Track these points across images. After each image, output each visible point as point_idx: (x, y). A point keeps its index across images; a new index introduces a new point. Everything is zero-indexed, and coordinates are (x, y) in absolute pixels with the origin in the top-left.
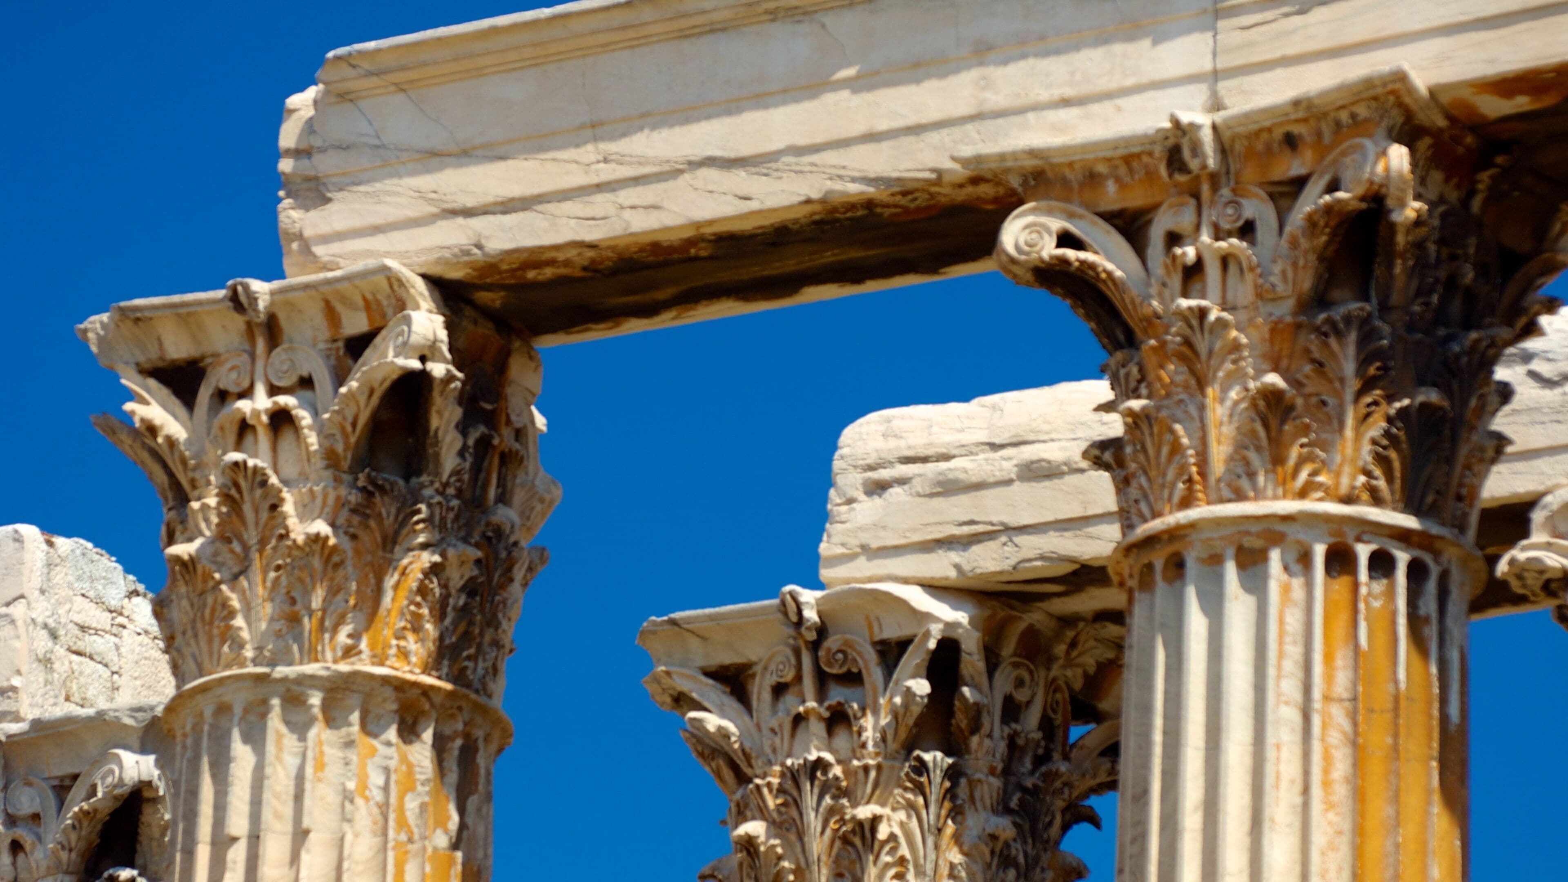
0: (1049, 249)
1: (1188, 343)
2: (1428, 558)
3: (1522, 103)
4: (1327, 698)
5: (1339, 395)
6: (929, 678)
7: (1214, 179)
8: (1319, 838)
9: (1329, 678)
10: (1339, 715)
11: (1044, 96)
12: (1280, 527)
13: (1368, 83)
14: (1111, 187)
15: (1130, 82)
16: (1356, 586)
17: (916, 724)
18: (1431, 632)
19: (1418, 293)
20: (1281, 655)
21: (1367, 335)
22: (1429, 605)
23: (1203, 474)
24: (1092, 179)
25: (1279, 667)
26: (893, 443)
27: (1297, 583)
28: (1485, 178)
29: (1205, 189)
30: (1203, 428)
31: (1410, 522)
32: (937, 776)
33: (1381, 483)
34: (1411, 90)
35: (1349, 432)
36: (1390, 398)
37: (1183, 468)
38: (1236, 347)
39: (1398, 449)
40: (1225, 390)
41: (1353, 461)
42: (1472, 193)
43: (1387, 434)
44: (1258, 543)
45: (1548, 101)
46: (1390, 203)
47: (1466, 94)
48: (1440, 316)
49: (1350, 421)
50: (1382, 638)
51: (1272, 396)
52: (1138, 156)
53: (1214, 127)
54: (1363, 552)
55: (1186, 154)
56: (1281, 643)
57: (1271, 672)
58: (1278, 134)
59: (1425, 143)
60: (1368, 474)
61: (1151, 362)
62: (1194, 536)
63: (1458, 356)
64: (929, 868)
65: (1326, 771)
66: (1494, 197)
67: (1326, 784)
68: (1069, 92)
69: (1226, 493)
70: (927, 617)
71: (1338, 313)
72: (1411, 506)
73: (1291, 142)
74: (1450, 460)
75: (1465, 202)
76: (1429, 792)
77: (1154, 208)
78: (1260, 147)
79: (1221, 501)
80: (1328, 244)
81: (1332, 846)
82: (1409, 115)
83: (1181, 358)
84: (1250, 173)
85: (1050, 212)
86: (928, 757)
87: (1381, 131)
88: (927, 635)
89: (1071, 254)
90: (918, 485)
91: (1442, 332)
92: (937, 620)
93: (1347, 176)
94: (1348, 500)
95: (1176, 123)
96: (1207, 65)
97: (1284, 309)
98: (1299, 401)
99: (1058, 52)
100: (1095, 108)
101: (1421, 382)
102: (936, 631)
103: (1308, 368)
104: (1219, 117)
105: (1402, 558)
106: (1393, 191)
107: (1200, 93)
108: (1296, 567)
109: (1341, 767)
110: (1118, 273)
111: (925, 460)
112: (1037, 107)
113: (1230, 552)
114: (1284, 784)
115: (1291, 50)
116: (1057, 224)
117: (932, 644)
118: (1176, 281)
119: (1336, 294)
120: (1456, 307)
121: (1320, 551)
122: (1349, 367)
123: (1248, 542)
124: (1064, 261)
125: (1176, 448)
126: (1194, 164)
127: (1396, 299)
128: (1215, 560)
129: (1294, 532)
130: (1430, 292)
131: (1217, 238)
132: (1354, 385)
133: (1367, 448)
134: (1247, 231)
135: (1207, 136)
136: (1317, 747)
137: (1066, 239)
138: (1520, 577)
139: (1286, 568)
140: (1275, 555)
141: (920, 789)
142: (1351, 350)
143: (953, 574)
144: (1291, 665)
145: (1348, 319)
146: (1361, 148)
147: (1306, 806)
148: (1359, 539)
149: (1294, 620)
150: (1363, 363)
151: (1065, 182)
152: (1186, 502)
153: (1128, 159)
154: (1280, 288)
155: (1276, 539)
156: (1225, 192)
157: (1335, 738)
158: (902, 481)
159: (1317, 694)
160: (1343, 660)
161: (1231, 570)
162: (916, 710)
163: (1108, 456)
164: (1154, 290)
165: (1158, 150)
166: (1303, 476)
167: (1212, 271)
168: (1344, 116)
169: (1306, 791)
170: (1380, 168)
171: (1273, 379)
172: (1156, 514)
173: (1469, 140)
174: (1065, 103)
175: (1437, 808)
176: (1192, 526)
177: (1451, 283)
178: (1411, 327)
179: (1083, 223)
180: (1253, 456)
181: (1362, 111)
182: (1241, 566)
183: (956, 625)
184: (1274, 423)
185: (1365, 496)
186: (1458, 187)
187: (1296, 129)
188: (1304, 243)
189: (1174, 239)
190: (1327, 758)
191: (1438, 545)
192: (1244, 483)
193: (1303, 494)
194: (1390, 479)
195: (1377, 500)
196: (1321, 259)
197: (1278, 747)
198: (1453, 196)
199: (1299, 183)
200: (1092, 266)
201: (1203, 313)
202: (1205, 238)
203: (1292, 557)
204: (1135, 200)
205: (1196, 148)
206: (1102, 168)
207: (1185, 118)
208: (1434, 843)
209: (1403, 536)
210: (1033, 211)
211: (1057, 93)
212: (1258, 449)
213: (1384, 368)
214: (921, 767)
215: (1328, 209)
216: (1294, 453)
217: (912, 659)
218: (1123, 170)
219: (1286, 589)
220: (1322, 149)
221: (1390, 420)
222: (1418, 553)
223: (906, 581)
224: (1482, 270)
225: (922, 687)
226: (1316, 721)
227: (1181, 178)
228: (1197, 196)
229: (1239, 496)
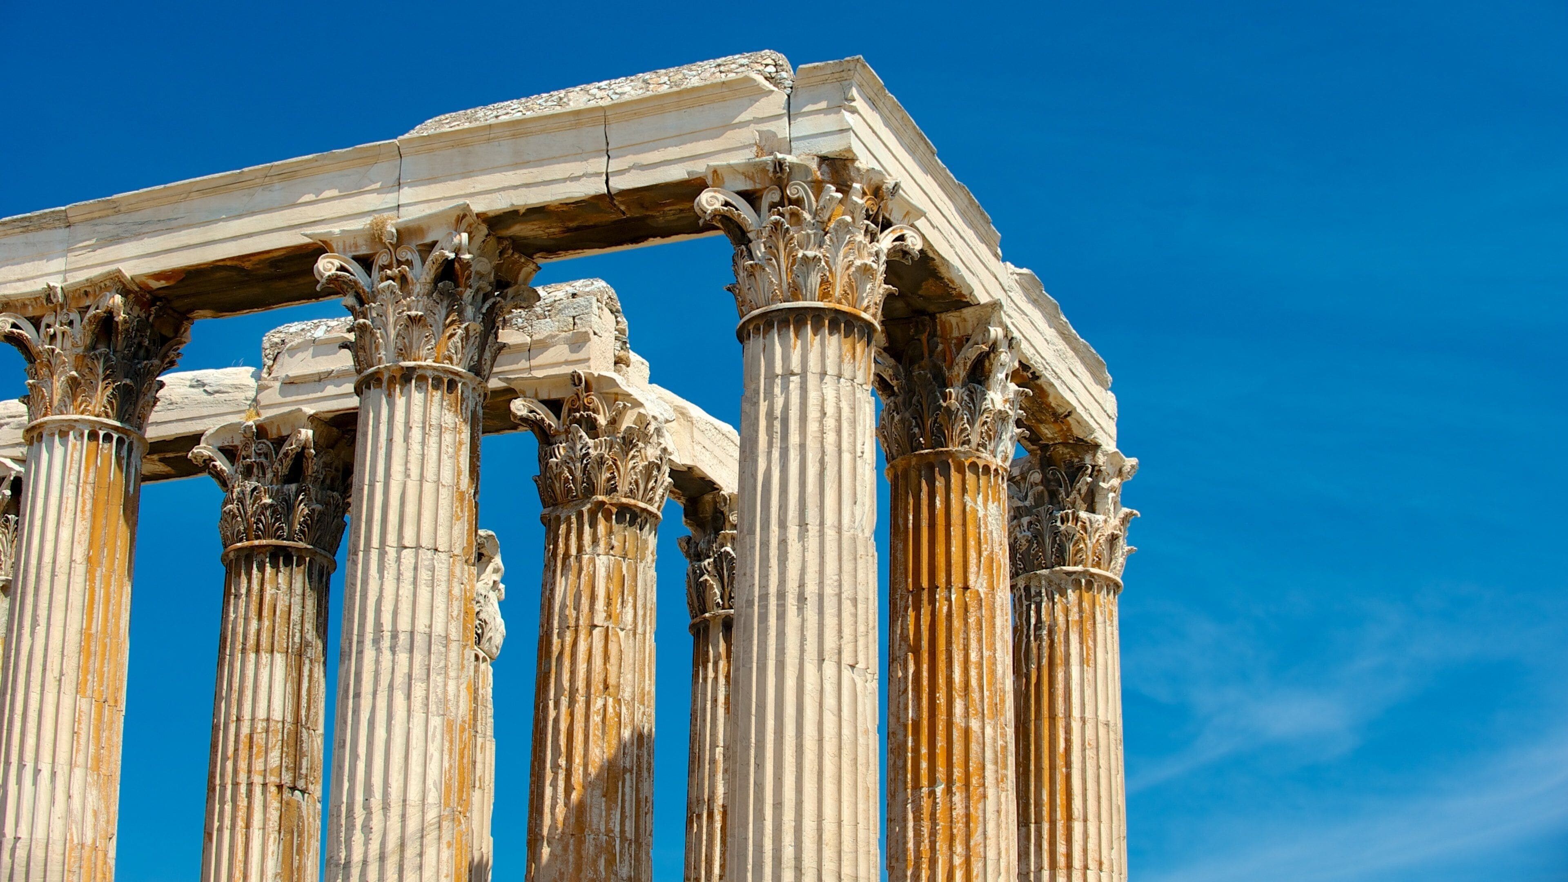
0: (8, 328)
1: (49, 361)
2: (125, 437)
3: (163, 283)
4: (85, 482)
5: (97, 380)
6: (11, 490)
7: (62, 306)
8: (79, 529)
9: (87, 476)
10: (89, 488)
11: (13, 278)
12: (74, 424)
13: (109, 273)
14: (30, 308)
15: (39, 273)
16: (98, 444)
17: (7, 505)
18: (124, 462)
19: (126, 347)
20: (71, 468)
21: (107, 360)
22: (124, 453)
23: (51, 406)
24: (25, 305)
25: (70, 471)
26: (6, 411)
27: (79, 443)
28: (153, 309)
29: (58, 309)
30: (52, 390)
31: (118, 424)
32: (12, 523)
33: (109, 410)
34: (124, 276)
35: (99, 392)
36: (114, 382)
37: (45, 403)
38: (64, 362)
39: (115, 399)
40: (60, 377)
41: (100, 403)
42: (150, 315)
43: (112, 393)
44: (66, 429)
45: (171, 283)
46: (114, 314)
47: (144, 279)
48: (135, 355)
49: (100, 388)
50: (106, 463)
51: (73, 379)
52: (39, 298)
53: (62, 288)
54: (101, 433)
55: (52, 297)
56: (71, 463)
57: (67, 473)
58: (82, 291)
59: (132, 296)
60: (105, 407)
61: (38, 368)
62: (47, 426)
63: (140, 369)
64: (8, 554)
65: (83, 507)
66: (157, 317)
67: (83, 512)
68: (20, 277)
69: (57, 412)
70: (12, 469)
71: (97, 352)
72: (119, 418)
73: (86, 293)
74: (136, 404)
75: (147, 318)
76: (119, 516)
77: (43, 316)
78: (77, 295)
79: (56, 414)
80: (96, 328)
81: (83, 532)
82: (124, 285)
83: (47, 366)
84: (73, 304)
85: (10, 317)
86: (10, 517)
87: (114, 290)
88: (10, 475)
89: (15, 330)
90: (12, 425)
91: (136, 361)
92: (14, 470)
93: (101, 305)
94: (98, 416)
95: (49, 286)
96: (63, 269)
97: (80, 350)
98: (83, 381)
99: (18, 264)
100: (28, 282)
101: (126, 377)
102: (13, 474)
103: (87, 370)
104: (63, 285)
105: (115, 436)
106: (115, 310)
107: (60, 277)
108: (79, 438)
109: (89, 506)
110: (29, 337)
111: (15, 417)
112: (10, 282)
113: (57, 432)
114: (69, 511)
115: (90, 263)
116: (11, 320)
117: (12, 478)
118: (48, 340)
119: (99, 346)
120: (142, 353)
121: (86, 432)
122: (101, 371)
123: (63, 429)
124: (12, 333)
125: (43, 397)
126: (54, 300)
127: (118, 348)
128: (53, 435)
129: (79, 426)
130: (131, 347)
131: (61, 326)
132: (101, 377)
133: (105, 398)
134: (71, 323)
135: (59, 291)
136: (80, 498)
137: (14, 326)
138: (195, 458)
139: (75, 438)
140: (71, 433)
141: (7, 527)
142: (101, 365)
143: (20, 455)
144: (74, 471)
145: (101, 354)
146: (106, 295)
147: (75, 518)
148: (100, 429)
149: (76, 456)
150: (105, 370)
151: (16, 306)
152: (45, 415)
153: (36, 299)
154: (79, 343)
155: (72, 428)
156: (65, 310)
157: (87, 496)
158: (7, 424)
159: (81, 481)
160: (92, 469)
161: (57, 437)
162: (6, 501)
163: (26, 401)
164: (40, 343)
165: (43, 295)
166: (83, 407)
167: (59, 337)
168: (102, 285)
169: (75, 514)
170: (111, 302)
171: (74, 373)
172: (36, 419)
173: (148, 296)
174: (19, 280)
175: (122, 521)
176: (45, 423)
177: (140, 345)
178: (123, 358)
179: (20, 321)
180: (66, 399)
181: (108, 283)
182: (60, 437)
183: (21, 472)
184: (74, 389)
185: (104, 414)
186: (145, 312)
187: (88, 289)
188: (87, 328)
189: (48, 326)
190: (84, 502)
191: (129, 432)
192: (63, 408)
193: (82, 413)
194: (112, 409)
195: (108, 416)
196: (93, 333)
197: (67, 498)
198: (143, 316)
199: (88, 307)
200: (21, 335)
201: (53, 350)
202: (57, 326)
203: (77, 434)
204: (37, 313)
205: (55, 295)
206: (27, 302)
207: (52, 284)
208: (119, 534)
209: (116, 429)
210: (4, 316)
211: (16, 277)
212: (69, 397)
213: (113, 372)
214: (7, 520)
215: (95, 316)
216: (80, 399)
217: (6, 483)
218: (34, 303)
219: (75, 445)
220: (95, 296)
221: (114, 389)
222: (121, 435)
223: (6, 457)
224: (153, 341)
225: (8, 492)
226: (81, 489)
227: (51, 305)
228: (56, 312)
229: (62, 413)
